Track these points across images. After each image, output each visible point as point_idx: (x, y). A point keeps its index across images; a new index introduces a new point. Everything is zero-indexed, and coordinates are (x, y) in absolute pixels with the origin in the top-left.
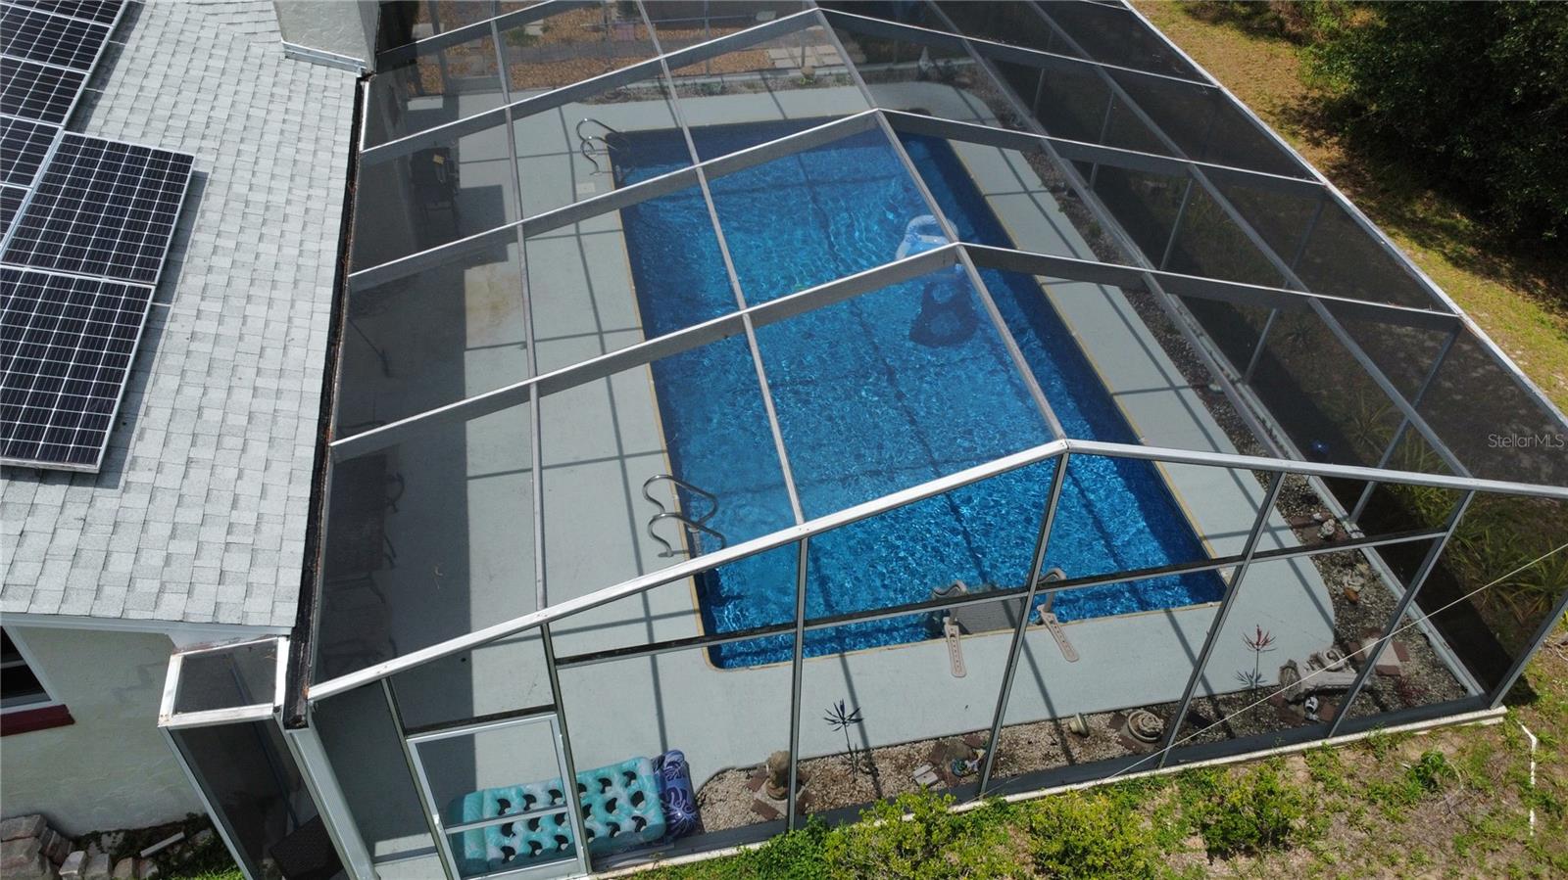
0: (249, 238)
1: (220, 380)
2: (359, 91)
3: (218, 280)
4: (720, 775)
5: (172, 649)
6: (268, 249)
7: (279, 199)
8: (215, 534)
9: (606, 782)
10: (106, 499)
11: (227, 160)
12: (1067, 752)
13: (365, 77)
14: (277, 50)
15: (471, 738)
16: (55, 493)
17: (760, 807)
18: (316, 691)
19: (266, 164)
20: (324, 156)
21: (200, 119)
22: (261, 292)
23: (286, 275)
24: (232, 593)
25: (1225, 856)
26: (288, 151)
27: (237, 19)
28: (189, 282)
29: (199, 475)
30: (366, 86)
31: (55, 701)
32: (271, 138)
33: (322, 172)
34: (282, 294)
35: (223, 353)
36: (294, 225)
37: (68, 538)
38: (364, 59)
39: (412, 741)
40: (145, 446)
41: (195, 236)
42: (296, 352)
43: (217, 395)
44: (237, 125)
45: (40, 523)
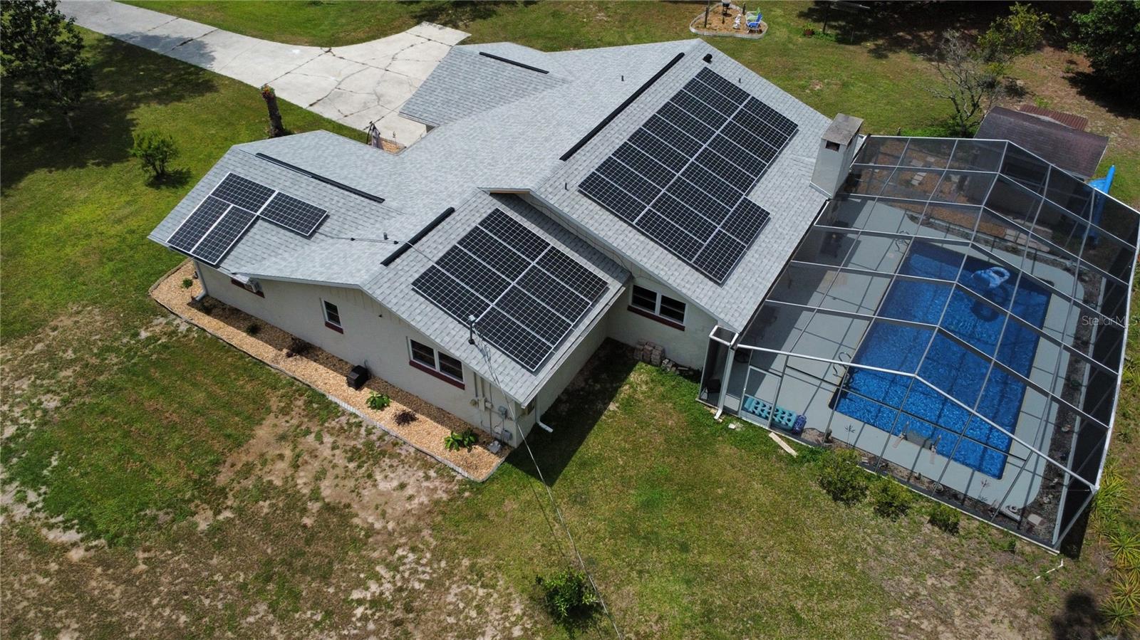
0: (773, 241)
1: (751, 274)
2: (825, 203)
3: (761, 249)
4: (813, 429)
5: (717, 324)
6: (776, 245)
7: (785, 232)
8: (735, 307)
9: (784, 413)
10: (719, 289)
11: (778, 216)
12: (909, 479)
13: (829, 200)
14: (808, 183)
15: (765, 375)
16: (711, 283)
17: (817, 441)
18: (739, 345)
19: (787, 220)
20: (803, 223)
21: (777, 200)
22: (768, 257)
23: (776, 255)
24: (733, 319)
25: (933, 525)
26: (794, 218)
27: (802, 169)
28: (755, 247)
29: (737, 293)
30: (828, 203)
31: (684, 324)
32: (792, 213)
33: (800, 228)
34: (773, 259)
35: (754, 268)
36: (785, 242)
37: (710, 293)
38: (831, 195)
39: (750, 367)
40: (730, 282)
41: (761, 235)
42: (769, 275)
43: (748, 278)
44: (785, 206)
45: (707, 288)
